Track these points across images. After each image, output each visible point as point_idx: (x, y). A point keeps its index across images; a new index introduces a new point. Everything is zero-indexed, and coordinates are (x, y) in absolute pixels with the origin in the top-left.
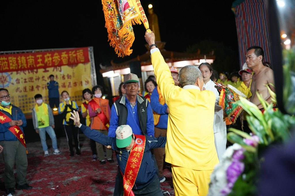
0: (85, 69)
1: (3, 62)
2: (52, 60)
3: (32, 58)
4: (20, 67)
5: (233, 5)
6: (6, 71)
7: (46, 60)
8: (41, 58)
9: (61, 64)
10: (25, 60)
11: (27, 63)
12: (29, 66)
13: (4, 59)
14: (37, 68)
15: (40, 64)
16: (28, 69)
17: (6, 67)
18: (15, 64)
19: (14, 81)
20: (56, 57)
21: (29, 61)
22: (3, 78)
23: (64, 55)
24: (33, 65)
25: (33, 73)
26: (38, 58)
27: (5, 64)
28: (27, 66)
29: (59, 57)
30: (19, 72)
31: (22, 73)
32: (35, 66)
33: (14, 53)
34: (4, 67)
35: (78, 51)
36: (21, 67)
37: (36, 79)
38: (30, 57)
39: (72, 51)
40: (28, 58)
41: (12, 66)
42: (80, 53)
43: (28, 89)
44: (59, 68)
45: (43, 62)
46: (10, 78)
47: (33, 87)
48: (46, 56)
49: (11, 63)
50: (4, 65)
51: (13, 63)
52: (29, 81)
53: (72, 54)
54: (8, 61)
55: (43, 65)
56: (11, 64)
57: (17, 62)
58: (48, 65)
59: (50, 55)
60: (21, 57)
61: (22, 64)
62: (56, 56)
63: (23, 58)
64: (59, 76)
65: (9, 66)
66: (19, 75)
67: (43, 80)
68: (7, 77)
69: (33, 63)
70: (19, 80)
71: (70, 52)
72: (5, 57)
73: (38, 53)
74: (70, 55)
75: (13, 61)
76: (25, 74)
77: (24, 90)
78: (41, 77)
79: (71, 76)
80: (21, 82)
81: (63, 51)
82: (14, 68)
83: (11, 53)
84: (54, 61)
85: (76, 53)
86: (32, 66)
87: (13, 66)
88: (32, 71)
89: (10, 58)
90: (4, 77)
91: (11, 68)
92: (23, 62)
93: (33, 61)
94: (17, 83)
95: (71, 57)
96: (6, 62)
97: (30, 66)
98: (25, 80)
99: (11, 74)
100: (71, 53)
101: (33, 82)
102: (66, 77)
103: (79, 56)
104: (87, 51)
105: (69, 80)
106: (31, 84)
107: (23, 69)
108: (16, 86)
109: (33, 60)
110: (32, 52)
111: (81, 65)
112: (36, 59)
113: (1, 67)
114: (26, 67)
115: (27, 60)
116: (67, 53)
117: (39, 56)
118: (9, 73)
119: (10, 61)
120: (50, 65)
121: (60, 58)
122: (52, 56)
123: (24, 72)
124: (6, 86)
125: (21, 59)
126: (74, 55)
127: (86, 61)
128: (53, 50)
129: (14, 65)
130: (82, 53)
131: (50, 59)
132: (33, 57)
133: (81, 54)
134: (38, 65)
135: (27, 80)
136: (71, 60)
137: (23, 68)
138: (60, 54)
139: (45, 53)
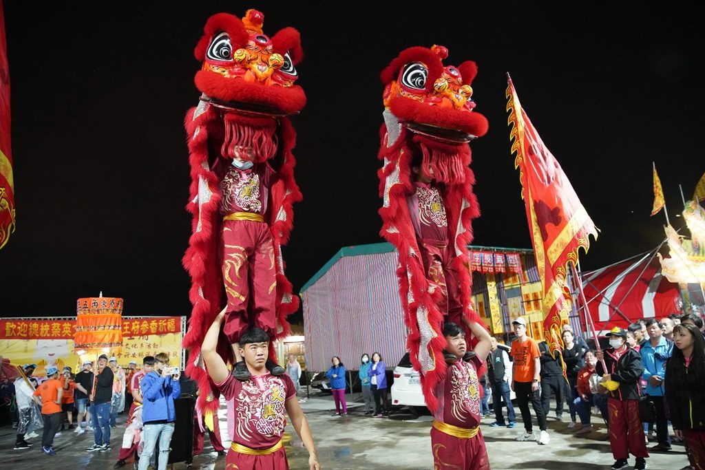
0: (175, 339)
2: (140, 328)
5: (302, 290)
7: (133, 328)
8: (128, 325)
9: (149, 333)
15: (127, 332)
20: (145, 325)
23: (154, 323)
26: (125, 325)
29: (148, 325)
35: (169, 320)
39: (163, 319)
42: (171, 322)
44: (146, 337)
45: (129, 329)
48: (133, 324)
53: (163, 323)
55: (129, 332)
58: (134, 333)
59: (138, 323)
62: (145, 323)
64: (144, 345)
67: (127, 347)
71: (161, 321)
73: (126, 320)
74: (160, 323)
79: (157, 346)
81: (153, 319)
84: (142, 329)
85: (166, 322)
95: (160, 326)
102: (152, 346)
103: (169, 326)
104: (180, 320)
105: (155, 349)
111: (170, 335)
116: (158, 321)
117: (126, 323)
120: (137, 333)
122: (140, 324)
126: (165, 324)
127: (177, 330)
128: (142, 317)
130: (173, 322)
131: (138, 327)
134: (124, 333)
136: (160, 329)
138: (149, 321)
139: (133, 320)
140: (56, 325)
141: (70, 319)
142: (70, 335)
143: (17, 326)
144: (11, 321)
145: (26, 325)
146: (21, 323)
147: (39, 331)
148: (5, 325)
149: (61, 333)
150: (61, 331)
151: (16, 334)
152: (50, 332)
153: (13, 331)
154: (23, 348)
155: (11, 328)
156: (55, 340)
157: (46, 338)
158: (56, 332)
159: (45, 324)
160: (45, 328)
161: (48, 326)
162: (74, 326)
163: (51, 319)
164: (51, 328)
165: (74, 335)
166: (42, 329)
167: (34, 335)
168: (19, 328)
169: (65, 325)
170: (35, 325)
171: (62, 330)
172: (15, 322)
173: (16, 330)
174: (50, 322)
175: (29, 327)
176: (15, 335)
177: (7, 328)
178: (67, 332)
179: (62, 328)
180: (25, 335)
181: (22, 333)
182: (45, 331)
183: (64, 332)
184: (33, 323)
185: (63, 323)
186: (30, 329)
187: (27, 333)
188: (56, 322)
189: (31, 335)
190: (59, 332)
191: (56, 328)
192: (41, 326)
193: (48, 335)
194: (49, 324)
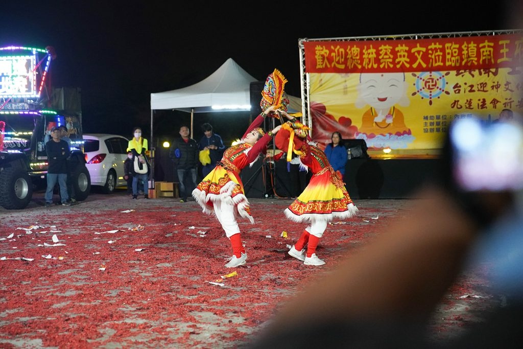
1: (434, 52)
3: (489, 46)
4: (463, 63)
6: (438, 69)
7: (518, 51)
8: (508, 46)
10: (475, 50)
11: (478, 55)
12: (481, 62)
13: (438, 46)
14: (497, 66)
15: (505, 59)
16: (479, 67)
17: (439, 61)
18: (455, 57)
19: (450, 87)
21: (483, 52)
22: (431, 80)
24: (490, 60)
25: (488, 76)
26: (502, 47)
27: (439, 56)
28: (478, 61)
30: (462, 71)
31: (467, 74)
32: (493, 61)
33: (457, 36)
34: (436, 62)
36: (467, 63)
37: (493, 87)
38: (486, 43)
40: (481, 45)
41: (451, 61)
43: (474, 104)
45: (510, 54)
46: (444, 81)
47: (484, 101)
48: (517, 43)
49: (449, 54)
50: (435, 56)
51: (452, 56)
52: (479, 90)
54: (443, 50)
56: (448, 57)
57: (460, 54)
60: (469, 43)
61: (469, 57)
63: (472, 45)
65: (444, 60)
66: (460, 76)
67: (507, 89)
68: (438, 80)
69: (490, 55)
72: (440, 43)
75: (452, 51)
76: (473, 76)
77: (467, 106)
78: (503, 83)
80: (462, 89)
82: (453, 64)
83: (452, 36)
86: (487, 62)
88: (487, 72)
89: (447, 45)
90: (433, 80)
91: (448, 64)
92: (470, 54)
93: (490, 51)
94: (455, 91)
96: (439, 53)
97: (484, 61)
98: (472, 86)
99: (447, 74)
101: (485, 91)
106: (482, 95)
107: (470, 68)
108: (453, 96)
109: (492, 49)
110: (491, 34)
112: (497, 48)
113: (431, 61)
114: (476, 63)
115: (478, 49)
117: (504, 42)
118: (444, 73)
119: (447, 51)
123: (470, 73)
124: (435, 96)
125: (468, 48)
129: (453, 59)
132: (492, 44)
134: (499, 61)
135: (475, 88)
137: (469, 64)
140: (385, 49)
141: (407, 38)
142: (408, 66)
143: (331, 51)
144: (321, 44)
145: (342, 50)
146: (335, 47)
147: (362, 59)
148: (315, 50)
149: (393, 62)
150: (394, 59)
151: (330, 63)
152: (377, 60)
153: (326, 60)
154: (341, 87)
155: (323, 56)
156: (385, 74)
158: (387, 60)
159: (368, 48)
160: (370, 53)
161: (374, 51)
162: (413, 50)
163: (377, 39)
164: (378, 54)
165: (415, 66)
166: (365, 56)
167: (355, 65)
168: (333, 54)
169: (399, 48)
170: (355, 50)
171: (395, 57)
172: (327, 45)
173: (330, 59)
174: (377, 44)
175: (346, 54)
176: (329, 66)
177: (318, 57)
178: (402, 60)
179: (394, 53)
180: (343, 67)
181: (338, 62)
182: (370, 60)
183: (397, 60)
184: (352, 46)
185: (397, 46)
186: (349, 56)
187: (345, 63)
188: (385, 45)
189: (351, 67)
190: (391, 60)
191: (386, 54)
192: (364, 51)
193: (375, 66)
194: (374, 48)
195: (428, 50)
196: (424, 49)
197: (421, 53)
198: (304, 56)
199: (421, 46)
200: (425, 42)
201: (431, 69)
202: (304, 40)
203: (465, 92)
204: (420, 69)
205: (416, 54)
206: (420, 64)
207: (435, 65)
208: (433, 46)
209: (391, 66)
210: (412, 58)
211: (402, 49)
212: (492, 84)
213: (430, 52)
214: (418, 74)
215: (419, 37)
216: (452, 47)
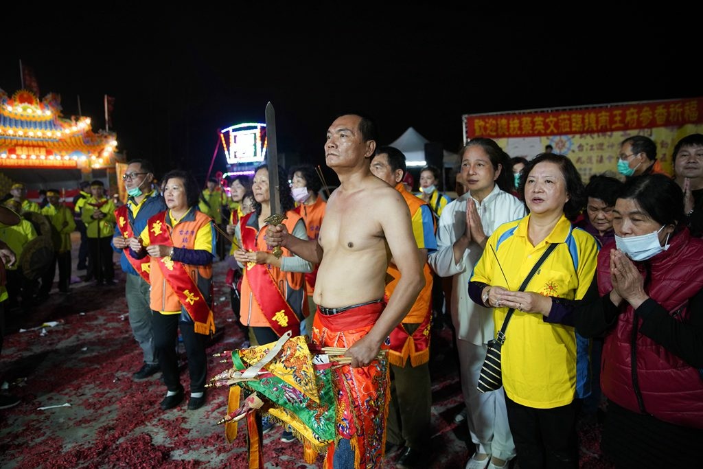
1: (563, 121)
2: (639, 117)
3: (606, 116)
4: (586, 129)
6: (566, 133)
7: (628, 119)
8: (620, 115)
9: (652, 125)
10: (595, 119)
11: (597, 122)
12: (599, 127)
13: (566, 116)
14: (612, 130)
15: (618, 125)
16: (598, 131)
17: (567, 128)
18: (579, 124)
19: (575, 147)
20: (646, 114)
21: (601, 120)
22: (560, 142)
23: (660, 110)
24: (606, 126)
25: (605, 138)
26: (616, 115)
28: (597, 127)
29: (651, 113)
30: (584, 135)
31: (588, 137)
32: (608, 127)
33: (581, 109)
34: (564, 128)
35: (688, 104)
36: (588, 128)
37: (608, 146)
38: (603, 113)
39: (678, 102)
40: (599, 115)
42: (690, 107)
43: (594, 160)
44: (649, 131)
45: (622, 121)
46: (570, 143)
47: (602, 157)
48: (628, 112)
49: (574, 122)
50: (564, 124)
51: (577, 123)
52: (598, 149)
53: (676, 109)
54: (570, 119)
55: (621, 125)
56: (574, 124)
57: (583, 122)
58: (630, 126)
59: (635, 111)
60: (590, 113)
61: (589, 124)
62: (646, 111)
63: (593, 116)
65: (571, 127)
66: (583, 139)
68: (566, 142)
69: (606, 122)
70: (583, 146)
71: (672, 106)
72: (568, 114)
73: (617, 108)
74: (672, 110)
75: (577, 120)
76: (593, 138)
77: (589, 161)
79: (667, 143)
80: (585, 149)
81: (659, 104)
82: (578, 130)
83: (577, 109)
84: (641, 119)
85: (682, 106)
86: (604, 127)
87: (576, 127)
88: (604, 135)
89: (574, 115)
90: (562, 142)
91: (574, 129)
92: (591, 122)
95: (672, 114)
96: (567, 122)
97: (602, 127)
98: (592, 146)
99: (573, 137)
100: (674, 107)
101: (602, 149)
103: (687, 112)
105: (664, 149)
106: (600, 153)
107: (590, 132)
108: (578, 154)
109: (608, 118)
110: (607, 107)
111: (688, 127)
112: (612, 117)
113: (561, 127)
114: (595, 129)
115: (597, 118)
116: (667, 106)
117: (618, 112)
118: (570, 136)
119: (574, 120)
120: (634, 125)
121: (653, 114)
122: (639, 113)
123: (591, 136)
125: (589, 118)
126: (680, 110)
128: (641, 102)
129: (578, 126)
130: (696, 106)
132: (608, 114)
133: (694, 107)
134: (614, 126)
135: (595, 147)
136: (671, 118)
137: (590, 129)
138: (653, 108)
139: (628, 107)
140: (526, 120)
141: (542, 112)
142: (543, 132)
143: (486, 123)
144: (479, 118)
145: (494, 122)
146: (489, 120)
147: (508, 128)
148: (475, 123)
149: (532, 130)
150: (533, 127)
151: (486, 132)
152: (520, 128)
153: (482, 130)
155: (480, 126)
156: (526, 138)
157: (516, 136)
158: (527, 128)
159: (513, 120)
160: (515, 123)
161: (518, 121)
162: (548, 120)
163: (520, 113)
164: (521, 123)
165: (549, 131)
166: (511, 126)
167: (503, 132)
168: (488, 125)
169: (536, 119)
170: (504, 121)
171: (534, 125)
172: (483, 118)
173: (485, 129)
174: (520, 117)
175: (497, 124)
177: (476, 127)
178: (539, 127)
179: (533, 123)
180: (494, 134)
181: (491, 131)
182: (514, 128)
183: (536, 127)
184: (502, 118)
185: (535, 117)
186: (499, 126)
187: (496, 130)
188: (526, 117)
189: (500, 133)
190: (530, 128)
191: (527, 123)
192: (511, 122)
193: (519, 132)
194: (518, 119)
195: (558, 120)
196: (555, 119)
197: (553, 123)
198: (466, 127)
199: (553, 117)
200: (557, 113)
201: (560, 134)
202: (466, 116)
203: (587, 150)
204: (552, 134)
205: (550, 123)
206: (552, 131)
207: (564, 130)
208: (562, 117)
209: (531, 132)
210: (547, 126)
211: (539, 120)
212: (607, 144)
213: (560, 121)
214: (551, 137)
215: (552, 111)
216: (576, 117)
